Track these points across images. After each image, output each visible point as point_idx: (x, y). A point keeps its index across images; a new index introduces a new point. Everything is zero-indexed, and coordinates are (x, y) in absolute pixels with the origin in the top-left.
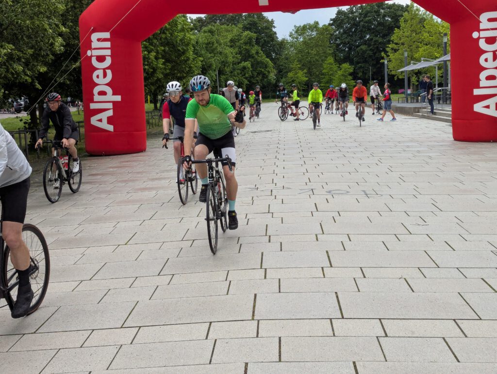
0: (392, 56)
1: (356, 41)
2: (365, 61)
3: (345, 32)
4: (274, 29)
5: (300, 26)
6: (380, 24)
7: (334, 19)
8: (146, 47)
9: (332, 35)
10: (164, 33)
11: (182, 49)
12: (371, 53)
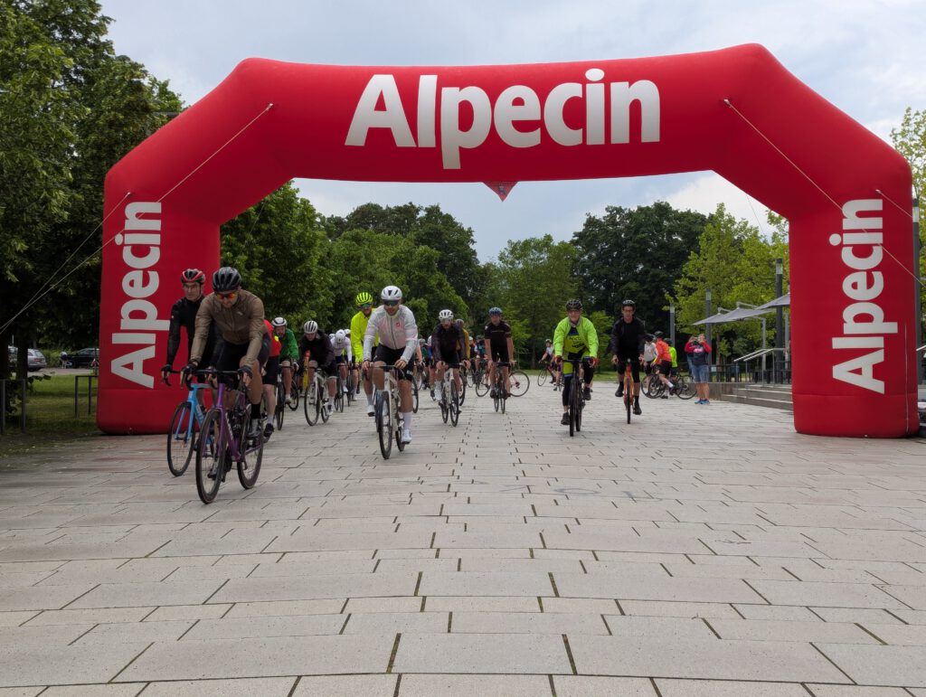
0: (682, 300)
1: (618, 274)
3: (599, 257)
4: (472, 246)
5: (519, 242)
6: (662, 246)
7: (580, 233)
8: (230, 246)
9: (576, 261)
11: (300, 253)
12: (645, 296)
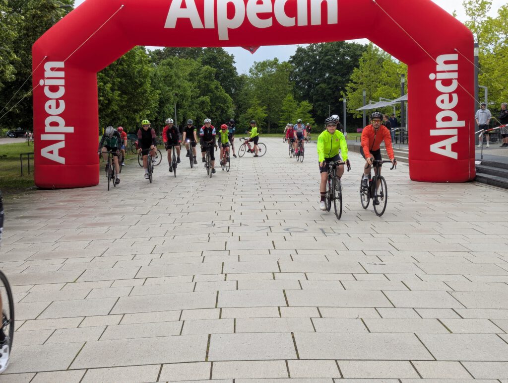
0: (350, 95)
1: (315, 79)
2: (324, 99)
3: (304, 70)
4: (234, 65)
5: (260, 63)
6: (339, 63)
7: (294, 56)
8: (101, 78)
9: (292, 72)
10: (121, 64)
11: (140, 81)
12: (330, 92)
